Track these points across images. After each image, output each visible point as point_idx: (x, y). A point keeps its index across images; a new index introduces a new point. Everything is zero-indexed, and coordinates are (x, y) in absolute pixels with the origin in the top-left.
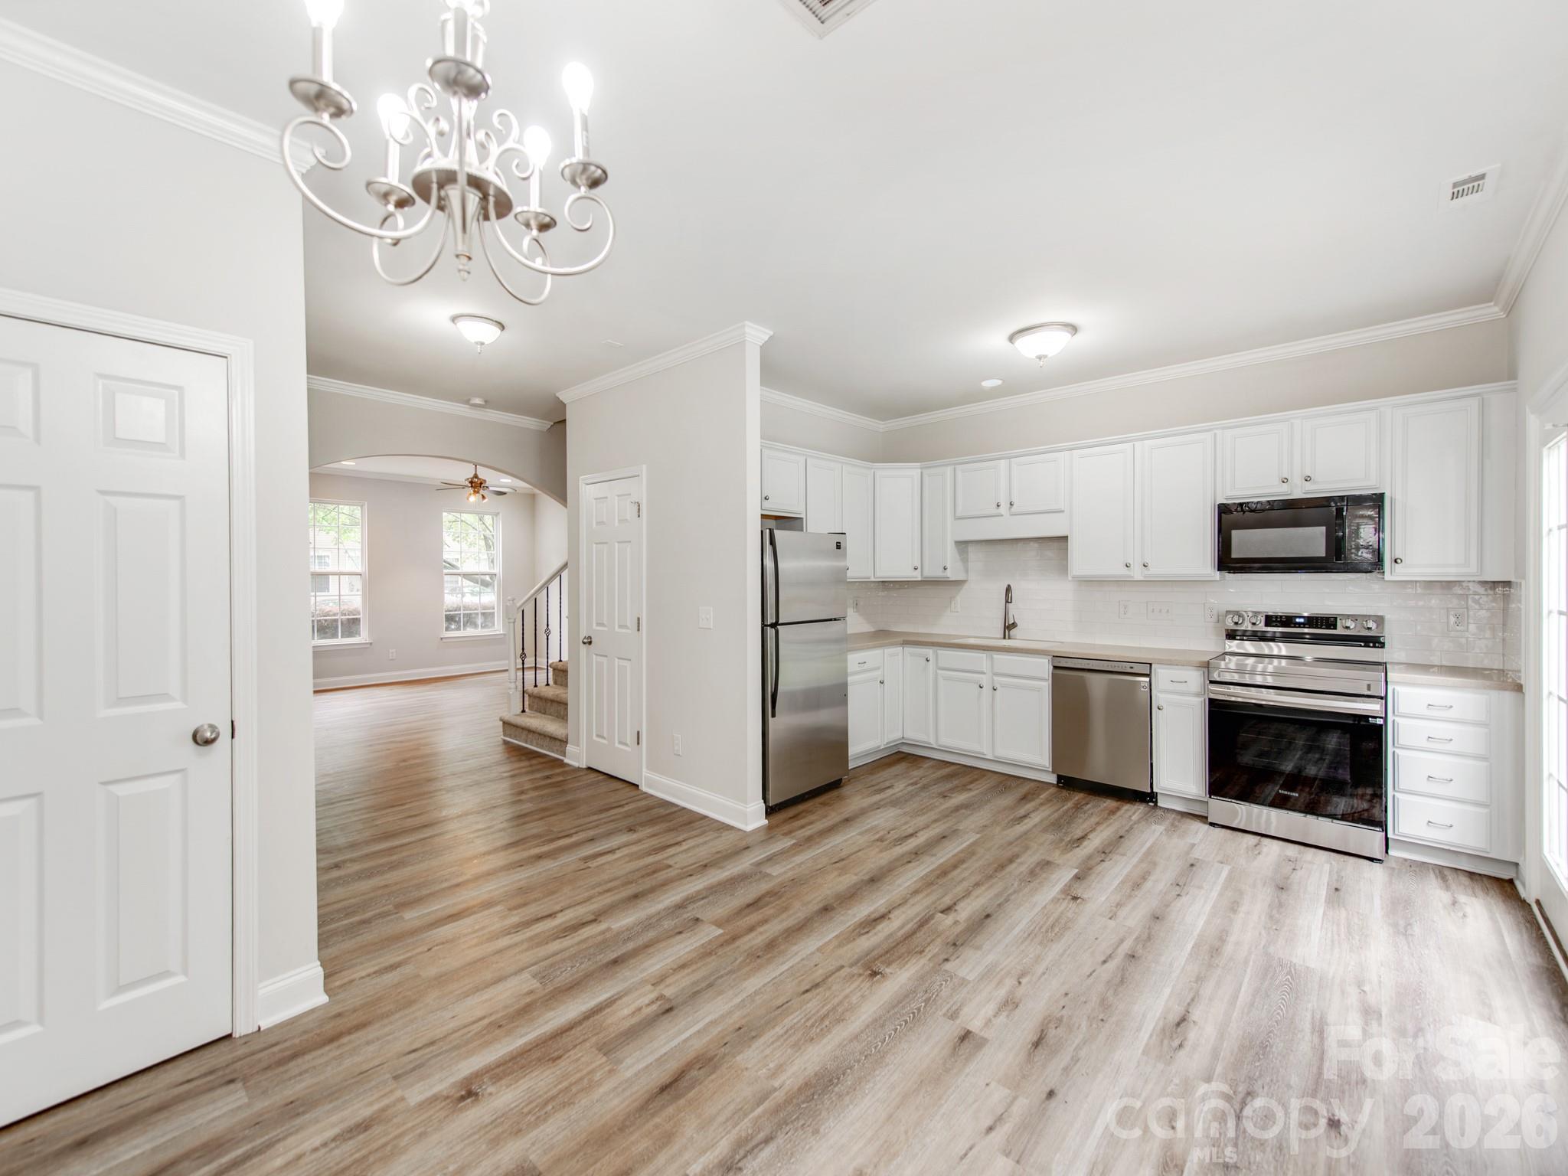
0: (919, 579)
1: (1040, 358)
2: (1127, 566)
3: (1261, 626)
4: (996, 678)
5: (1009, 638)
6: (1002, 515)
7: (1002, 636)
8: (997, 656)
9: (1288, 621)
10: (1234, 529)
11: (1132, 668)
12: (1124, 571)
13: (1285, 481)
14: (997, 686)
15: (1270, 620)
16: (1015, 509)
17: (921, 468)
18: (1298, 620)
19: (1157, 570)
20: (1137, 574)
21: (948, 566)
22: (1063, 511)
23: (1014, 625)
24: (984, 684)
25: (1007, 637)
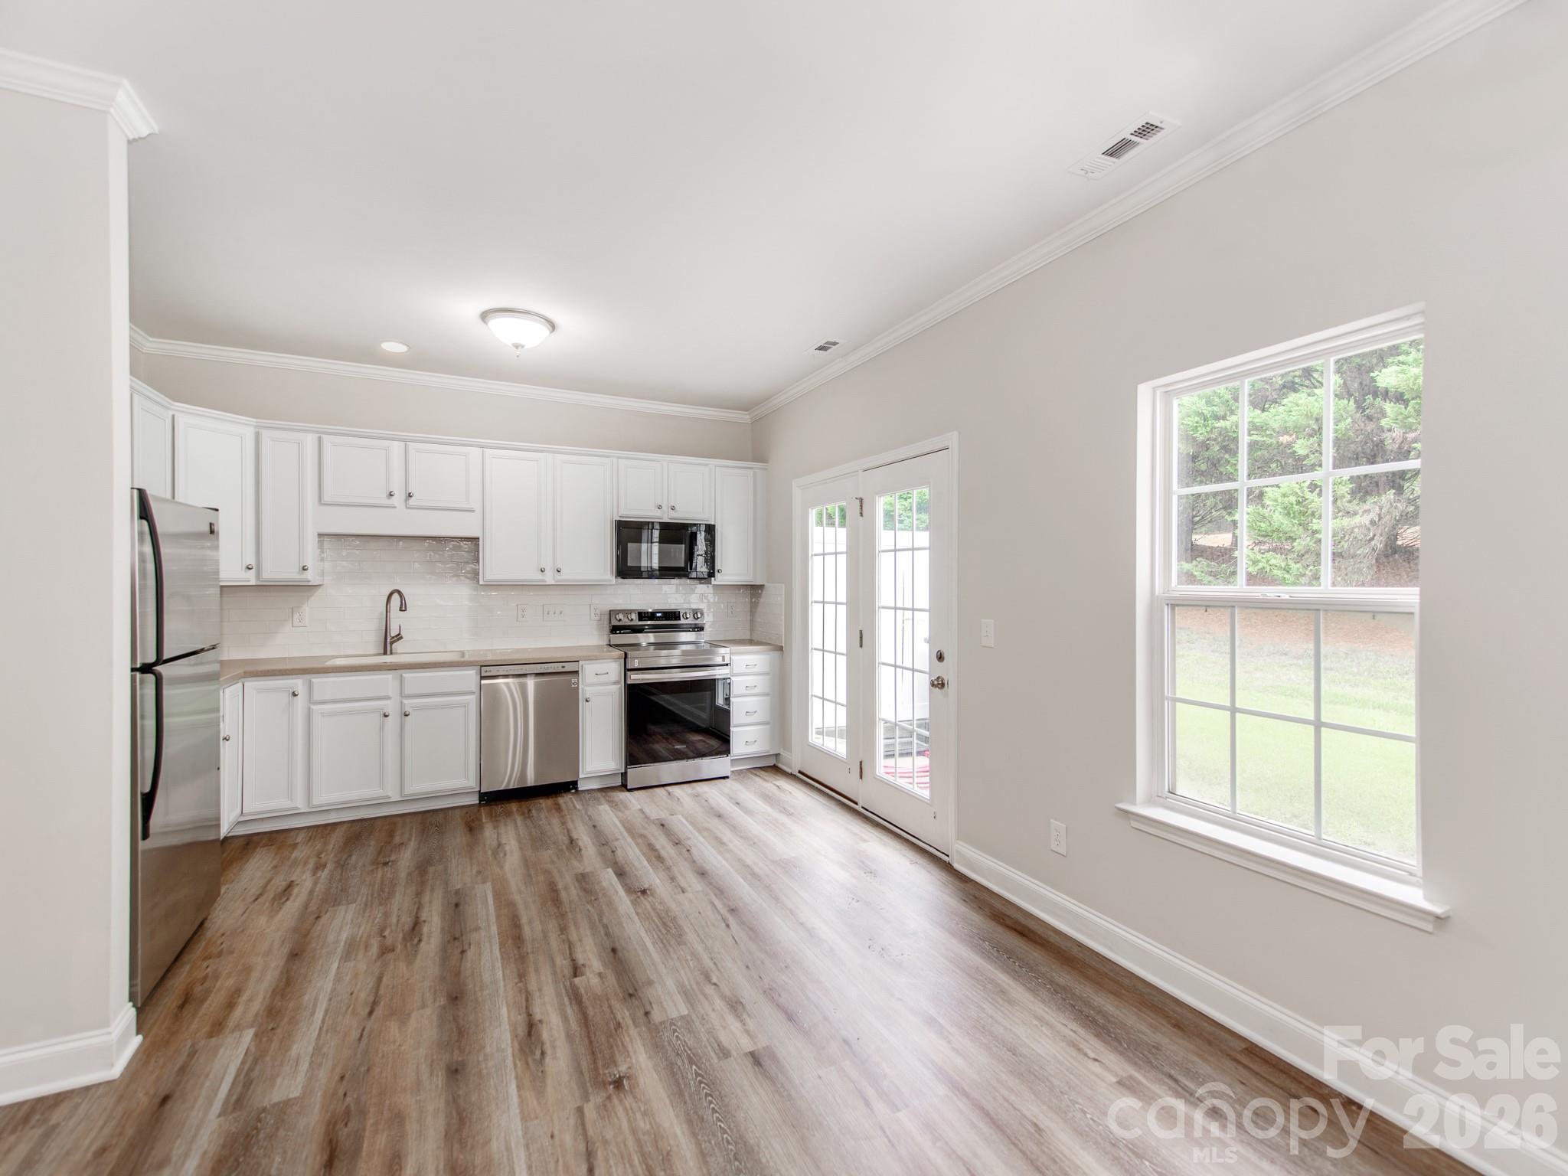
0: (253, 583)
1: (517, 346)
2: (542, 571)
3: (637, 622)
4: (406, 701)
5: (391, 653)
6: (395, 507)
7: (382, 652)
8: (408, 675)
9: (652, 616)
10: (630, 542)
11: (563, 667)
12: (539, 576)
13: (660, 507)
14: (407, 709)
15: (642, 615)
16: (412, 502)
17: (256, 427)
18: (658, 615)
19: (569, 575)
20: (549, 578)
21: (309, 565)
22: (473, 511)
23: (399, 637)
24: (389, 711)
25: (388, 652)
